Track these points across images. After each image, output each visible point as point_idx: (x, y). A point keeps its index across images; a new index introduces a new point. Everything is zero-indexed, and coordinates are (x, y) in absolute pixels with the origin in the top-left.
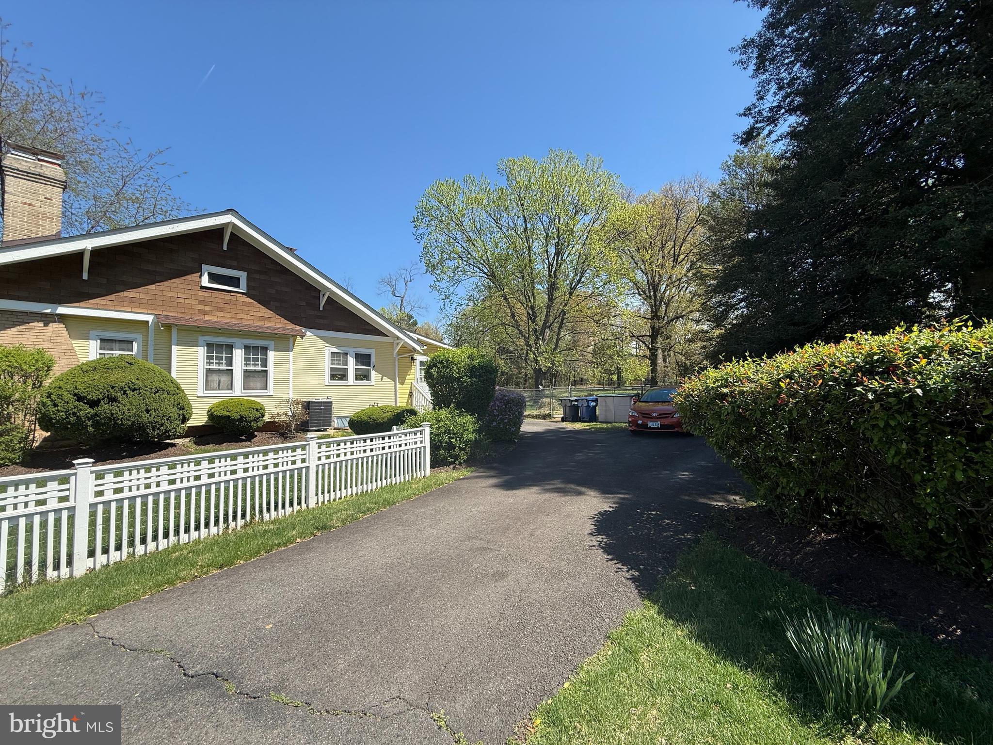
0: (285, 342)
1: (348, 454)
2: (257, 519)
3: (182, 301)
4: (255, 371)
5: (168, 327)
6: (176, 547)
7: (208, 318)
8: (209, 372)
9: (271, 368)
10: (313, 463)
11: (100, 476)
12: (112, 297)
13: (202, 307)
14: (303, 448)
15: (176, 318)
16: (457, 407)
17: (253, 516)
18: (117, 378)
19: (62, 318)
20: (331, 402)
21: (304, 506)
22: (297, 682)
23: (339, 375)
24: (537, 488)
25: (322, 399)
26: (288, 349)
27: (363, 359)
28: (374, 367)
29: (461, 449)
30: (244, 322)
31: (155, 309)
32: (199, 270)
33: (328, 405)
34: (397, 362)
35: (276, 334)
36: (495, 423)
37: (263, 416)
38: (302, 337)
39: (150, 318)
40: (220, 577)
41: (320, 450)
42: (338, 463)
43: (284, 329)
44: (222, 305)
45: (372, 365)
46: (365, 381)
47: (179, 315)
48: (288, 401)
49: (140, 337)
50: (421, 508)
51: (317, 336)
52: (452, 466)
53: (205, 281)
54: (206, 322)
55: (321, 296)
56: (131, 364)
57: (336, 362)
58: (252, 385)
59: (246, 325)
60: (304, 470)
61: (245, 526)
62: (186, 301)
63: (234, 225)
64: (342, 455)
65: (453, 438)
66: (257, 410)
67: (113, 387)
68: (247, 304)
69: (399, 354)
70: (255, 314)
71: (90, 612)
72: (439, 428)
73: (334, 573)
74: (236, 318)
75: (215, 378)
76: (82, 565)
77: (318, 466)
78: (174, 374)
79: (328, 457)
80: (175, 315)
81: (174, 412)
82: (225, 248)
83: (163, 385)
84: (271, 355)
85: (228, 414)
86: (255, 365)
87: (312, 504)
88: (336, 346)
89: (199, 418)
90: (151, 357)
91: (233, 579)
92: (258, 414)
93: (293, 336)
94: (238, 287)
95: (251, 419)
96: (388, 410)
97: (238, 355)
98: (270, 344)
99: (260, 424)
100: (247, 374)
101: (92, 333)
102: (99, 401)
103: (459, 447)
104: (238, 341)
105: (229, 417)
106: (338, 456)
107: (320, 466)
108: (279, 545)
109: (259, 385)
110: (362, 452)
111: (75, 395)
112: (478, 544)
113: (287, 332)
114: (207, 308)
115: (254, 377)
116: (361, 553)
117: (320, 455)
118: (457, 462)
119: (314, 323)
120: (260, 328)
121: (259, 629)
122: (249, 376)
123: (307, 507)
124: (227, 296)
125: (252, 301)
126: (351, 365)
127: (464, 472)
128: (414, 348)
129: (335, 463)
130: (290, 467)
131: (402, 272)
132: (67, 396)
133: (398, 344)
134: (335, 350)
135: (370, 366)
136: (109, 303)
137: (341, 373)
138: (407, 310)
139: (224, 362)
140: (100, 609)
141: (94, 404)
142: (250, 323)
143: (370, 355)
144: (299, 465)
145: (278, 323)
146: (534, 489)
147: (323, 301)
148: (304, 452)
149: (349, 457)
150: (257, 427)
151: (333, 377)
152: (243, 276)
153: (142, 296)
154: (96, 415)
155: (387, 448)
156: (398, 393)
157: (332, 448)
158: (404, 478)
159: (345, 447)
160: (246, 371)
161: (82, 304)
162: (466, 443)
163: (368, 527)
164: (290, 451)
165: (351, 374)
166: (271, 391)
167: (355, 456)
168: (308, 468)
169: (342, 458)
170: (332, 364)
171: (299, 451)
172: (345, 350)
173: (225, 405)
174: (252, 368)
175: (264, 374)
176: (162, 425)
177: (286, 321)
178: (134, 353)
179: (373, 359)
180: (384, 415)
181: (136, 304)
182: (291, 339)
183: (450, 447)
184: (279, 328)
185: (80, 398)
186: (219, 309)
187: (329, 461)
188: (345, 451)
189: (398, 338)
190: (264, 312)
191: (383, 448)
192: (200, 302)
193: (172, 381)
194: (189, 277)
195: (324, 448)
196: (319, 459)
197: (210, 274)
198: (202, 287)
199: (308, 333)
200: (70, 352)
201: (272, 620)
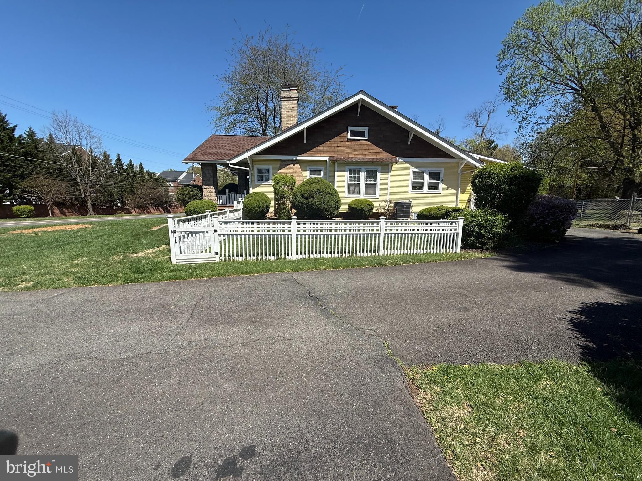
0: (386, 167)
1: (403, 230)
2: (354, 254)
3: (339, 148)
4: (371, 184)
5: (334, 162)
6: (323, 258)
7: (350, 156)
8: (350, 185)
9: (378, 182)
10: (382, 233)
11: (299, 224)
12: (314, 150)
13: (347, 150)
14: (378, 223)
15: (337, 158)
16: (491, 208)
17: (353, 253)
18: (314, 187)
19: (299, 162)
20: (410, 203)
21: (377, 254)
22: (340, 310)
23: (418, 186)
24: (546, 275)
25: (406, 201)
26: (388, 171)
27: (435, 175)
28: (442, 181)
29: (489, 239)
30: (367, 157)
31: (329, 154)
32: (346, 130)
33: (409, 205)
34: (460, 177)
35: (382, 162)
36: (534, 225)
37: (372, 209)
38: (396, 163)
39: (327, 158)
40: (332, 271)
41: (386, 226)
42: (397, 235)
43: (386, 159)
44: (356, 148)
45: (441, 180)
46: (435, 191)
47: (338, 156)
48: (385, 202)
49: (323, 168)
50: (440, 267)
51: (406, 162)
52: (480, 250)
53: (349, 136)
54: (349, 158)
55: (410, 135)
56: (319, 181)
57: (416, 178)
58: (369, 192)
59: (367, 158)
60: (377, 235)
61: (349, 256)
62: (341, 148)
63: (363, 100)
64: (399, 230)
65: (482, 230)
66: (369, 205)
67: (312, 191)
68: (369, 146)
69: (463, 170)
70: (372, 151)
71: (293, 270)
72: (472, 222)
73: (375, 282)
74: (363, 155)
75: (352, 188)
76: (295, 257)
77: (385, 234)
78: (336, 187)
79: (391, 230)
80: (336, 156)
81: (333, 203)
82: (358, 115)
83: (330, 191)
84: (379, 174)
85: (356, 206)
86: (371, 181)
87: (381, 253)
88: (417, 167)
89: (344, 208)
90: (327, 178)
91: (336, 273)
92: (370, 208)
93: (391, 162)
94: (364, 136)
95: (366, 210)
96: (443, 209)
97: (363, 175)
98: (379, 168)
99: (371, 213)
100: (367, 186)
101: (308, 168)
102: (308, 197)
103: (487, 237)
104: (363, 168)
105: (356, 208)
106: (397, 230)
107: (386, 235)
108: (358, 266)
109: (372, 192)
110: (412, 230)
111: (301, 194)
112: (463, 291)
113: (388, 160)
114: (350, 151)
115: (370, 187)
116: (391, 278)
117: (386, 228)
118: (484, 248)
119: (404, 154)
120: (374, 159)
121: (336, 291)
122: (368, 187)
123: (379, 254)
124: (359, 143)
125: (370, 144)
126: (426, 179)
127: (488, 255)
128: (475, 166)
129: (395, 234)
130: (371, 232)
131: (487, 105)
132: (299, 195)
133: (462, 163)
134: (417, 170)
135: (439, 180)
136: (313, 153)
137: (419, 185)
138: (488, 136)
139: (356, 179)
140: (296, 270)
141: (306, 198)
142: (369, 157)
143: (440, 173)
144: (375, 232)
145: (384, 156)
146: (543, 275)
147: (411, 138)
148: (378, 226)
149: (403, 232)
150: (369, 215)
151: (414, 188)
152: (366, 129)
153: (324, 148)
154: (307, 203)
155: (429, 230)
156: (459, 199)
157: (393, 225)
158: (440, 251)
159: (402, 226)
160: (366, 184)
161: (304, 155)
162: (495, 235)
163: (402, 269)
164: (371, 224)
165: (426, 186)
166: (378, 195)
167: (407, 232)
168: (379, 234)
169: (399, 232)
170: (413, 179)
171: (375, 224)
172: (423, 169)
173: (355, 202)
174: (369, 182)
175: (375, 186)
176: (329, 209)
177: (388, 154)
178: (321, 176)
179: (442, 175)
180: (440, 212)
181: (322, 152)
182: (390, 165)
183: (480, 236)
184: (383, 159)
185: (303, 196)
186: (355, 151)
187: (391, 232)
188: (401, 228)
189: (463, 159)
190: (376, 149)
191: (426, 230)
192: (348, 148)
193: (334, 189)
194: (342, 135)
195: (389, 224)
196: (386, 230)
197: (351, 131)
198: (348, 139)
199: (400, 160)
200: (301, 176)
201: (342, 290)
